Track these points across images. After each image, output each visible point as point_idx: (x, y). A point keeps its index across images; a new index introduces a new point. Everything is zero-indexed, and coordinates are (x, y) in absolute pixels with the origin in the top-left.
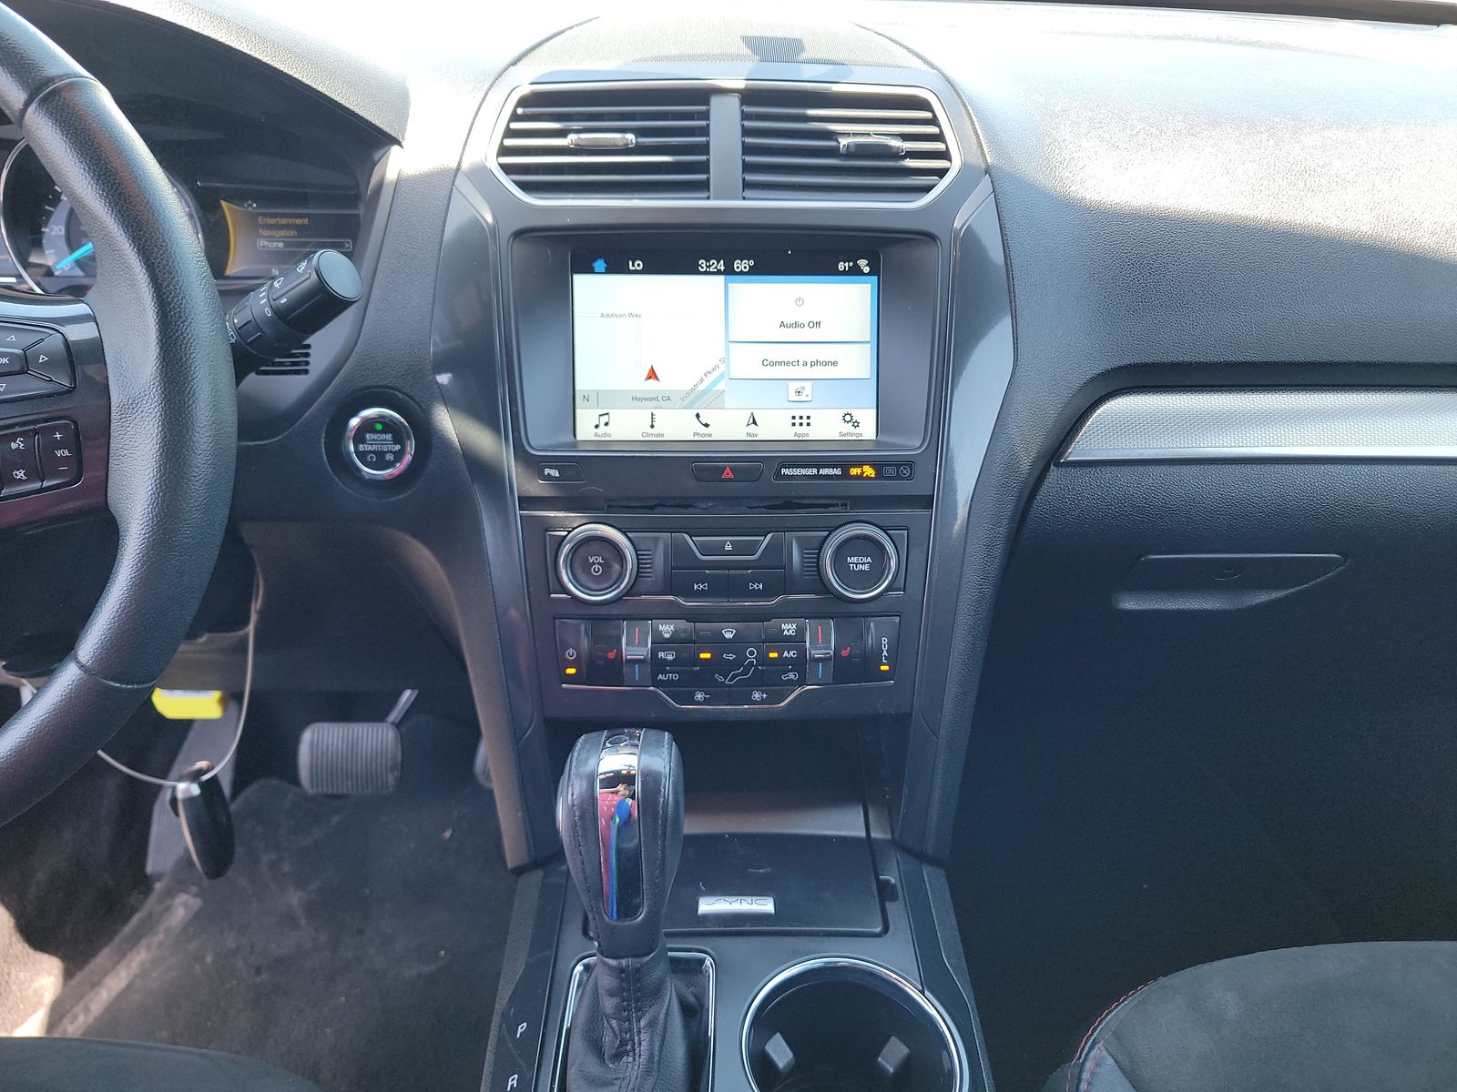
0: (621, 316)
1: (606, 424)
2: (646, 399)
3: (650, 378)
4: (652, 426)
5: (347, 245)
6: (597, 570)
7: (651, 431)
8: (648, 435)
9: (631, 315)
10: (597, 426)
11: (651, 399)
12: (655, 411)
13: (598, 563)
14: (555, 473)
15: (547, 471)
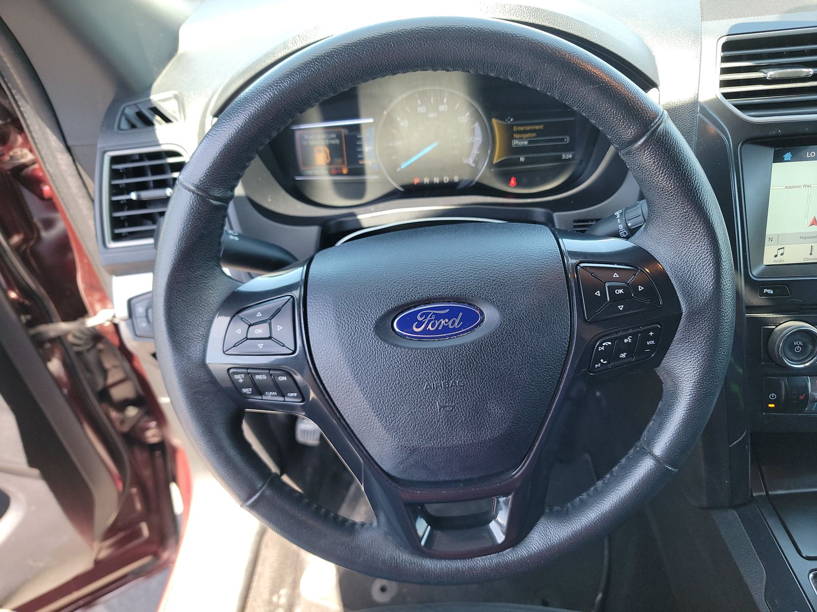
0: (798, 187)
1: (782, 254)
2: (809, 238)
3: (813, 225)
4: (811, 254)
5: (566, 140)
6: (798, 349)
7: (810, 257)
8: (808, 259)
9: (805, 186)
10: (776, 256)
11: (812, 237)
12: (813, 245)
13: (800, 345)
14: (771, 292)
15: (765, 291)
